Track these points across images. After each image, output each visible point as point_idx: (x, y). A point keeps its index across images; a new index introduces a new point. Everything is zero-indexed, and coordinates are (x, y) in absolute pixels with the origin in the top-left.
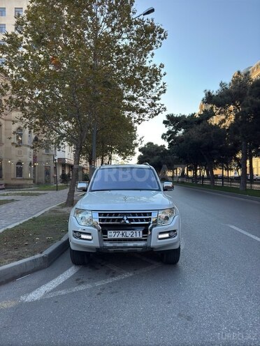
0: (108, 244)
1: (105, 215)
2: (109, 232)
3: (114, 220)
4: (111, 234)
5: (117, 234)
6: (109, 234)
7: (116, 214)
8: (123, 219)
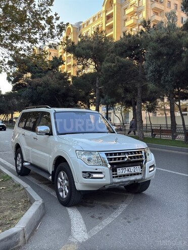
0: (116, 180)
1: (111, 154)
2: (118, 169)
3: (119, 159)
4: (120, 171)
5: (124, 170)
6: (118, 171)
7: (120, 154)
8: (126, 157)
